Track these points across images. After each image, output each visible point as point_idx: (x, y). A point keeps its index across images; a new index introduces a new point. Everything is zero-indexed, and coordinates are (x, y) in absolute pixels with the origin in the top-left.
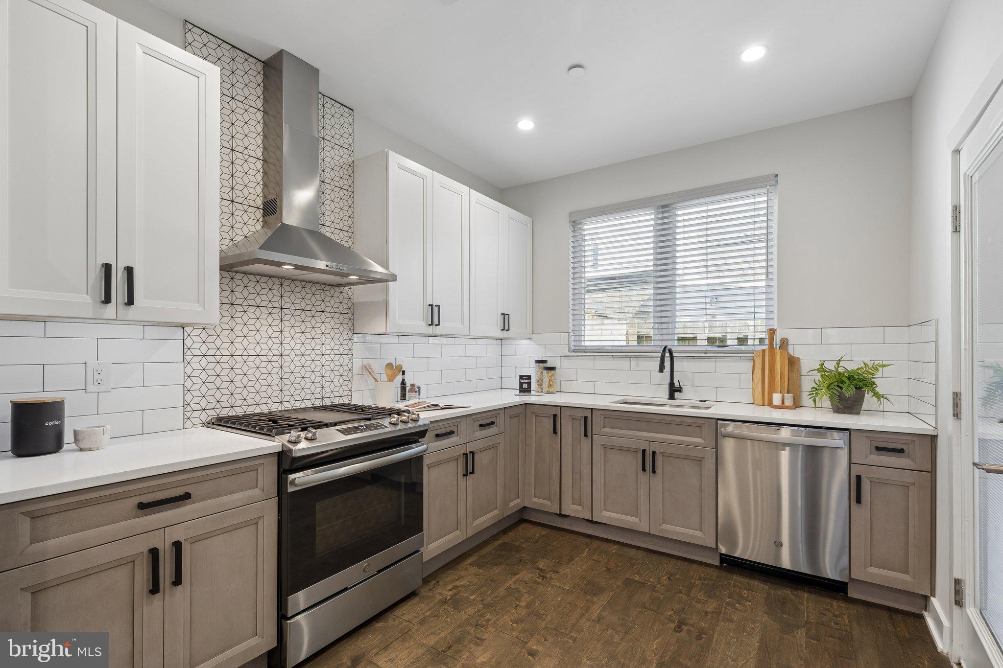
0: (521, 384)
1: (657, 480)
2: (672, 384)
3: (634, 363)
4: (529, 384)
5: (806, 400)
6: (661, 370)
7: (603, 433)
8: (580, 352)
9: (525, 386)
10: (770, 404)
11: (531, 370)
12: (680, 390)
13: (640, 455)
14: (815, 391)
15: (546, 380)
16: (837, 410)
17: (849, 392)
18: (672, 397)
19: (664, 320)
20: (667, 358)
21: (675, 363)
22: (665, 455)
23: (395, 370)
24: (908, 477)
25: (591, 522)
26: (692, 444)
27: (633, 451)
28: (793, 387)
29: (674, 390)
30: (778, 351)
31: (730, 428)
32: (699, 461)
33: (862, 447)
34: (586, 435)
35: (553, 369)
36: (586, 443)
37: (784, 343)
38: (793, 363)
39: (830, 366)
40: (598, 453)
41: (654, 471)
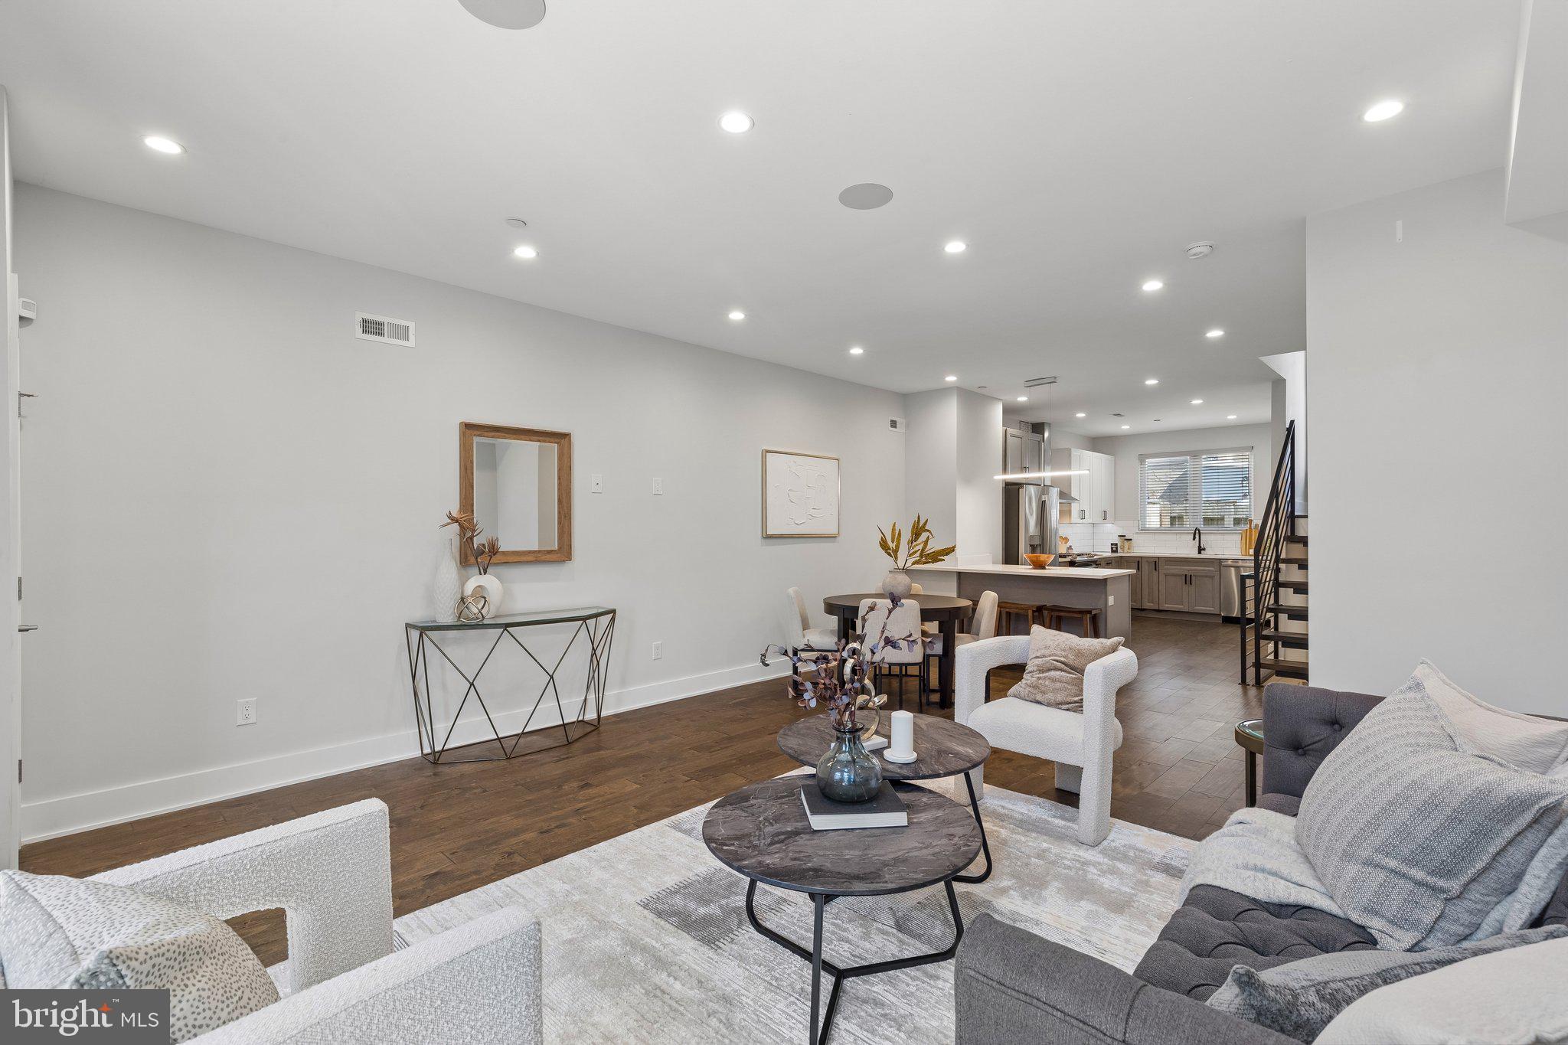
0: (1112, 548)
1: (1192, 588)
2: (1200, 546)
4: (1117, 548)
6: (1194, 539)
7: (1164, 569)
8: (1145, 530)
9: (1114, 549)
11: (1116, 540)
12: (1204, 549)
13: (1184, 578)
15: (1126, 546)
18: (1200, 553)
19: (1195, 514)
20: (1197, 533)
21: (1202, 536)
22: (1195, 576)
23: (1066, 540)
25: (1159, 611)
26: (1209, 570)
27: (1182, 575)
29: (1200, 550)
30: (1254, 530)
31: (1226, 562)
32: (1212, 577)
34: (1155, 570)
35: (1131, 540)
36: (1155, 574)
37: (1256, 526)
40: (1162, 577)
41: (1191, 584)
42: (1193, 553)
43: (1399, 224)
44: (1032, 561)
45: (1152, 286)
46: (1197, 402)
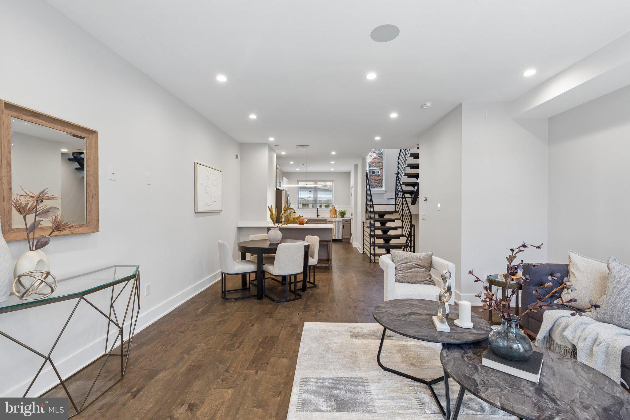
2: (318, 215)
3: (311, 211)
5: (338, 216)
8: (299, 209)
10: (333, 217)
12: (319, 216)
14: (339, 215)
16: (341, 217)
17: (343, 215)
18: (318, 217)
24: (348, 224)
28: (336, 214)
29: (318, 216)
31: (328, 220)
33: (344, 221)
37: (335, 208)
38: (336, 210)
39: (341, 211)
42: (316, 217)
43: (486, 112)
44: (299, 222)
45: (394, 115)
46: (333, 163)
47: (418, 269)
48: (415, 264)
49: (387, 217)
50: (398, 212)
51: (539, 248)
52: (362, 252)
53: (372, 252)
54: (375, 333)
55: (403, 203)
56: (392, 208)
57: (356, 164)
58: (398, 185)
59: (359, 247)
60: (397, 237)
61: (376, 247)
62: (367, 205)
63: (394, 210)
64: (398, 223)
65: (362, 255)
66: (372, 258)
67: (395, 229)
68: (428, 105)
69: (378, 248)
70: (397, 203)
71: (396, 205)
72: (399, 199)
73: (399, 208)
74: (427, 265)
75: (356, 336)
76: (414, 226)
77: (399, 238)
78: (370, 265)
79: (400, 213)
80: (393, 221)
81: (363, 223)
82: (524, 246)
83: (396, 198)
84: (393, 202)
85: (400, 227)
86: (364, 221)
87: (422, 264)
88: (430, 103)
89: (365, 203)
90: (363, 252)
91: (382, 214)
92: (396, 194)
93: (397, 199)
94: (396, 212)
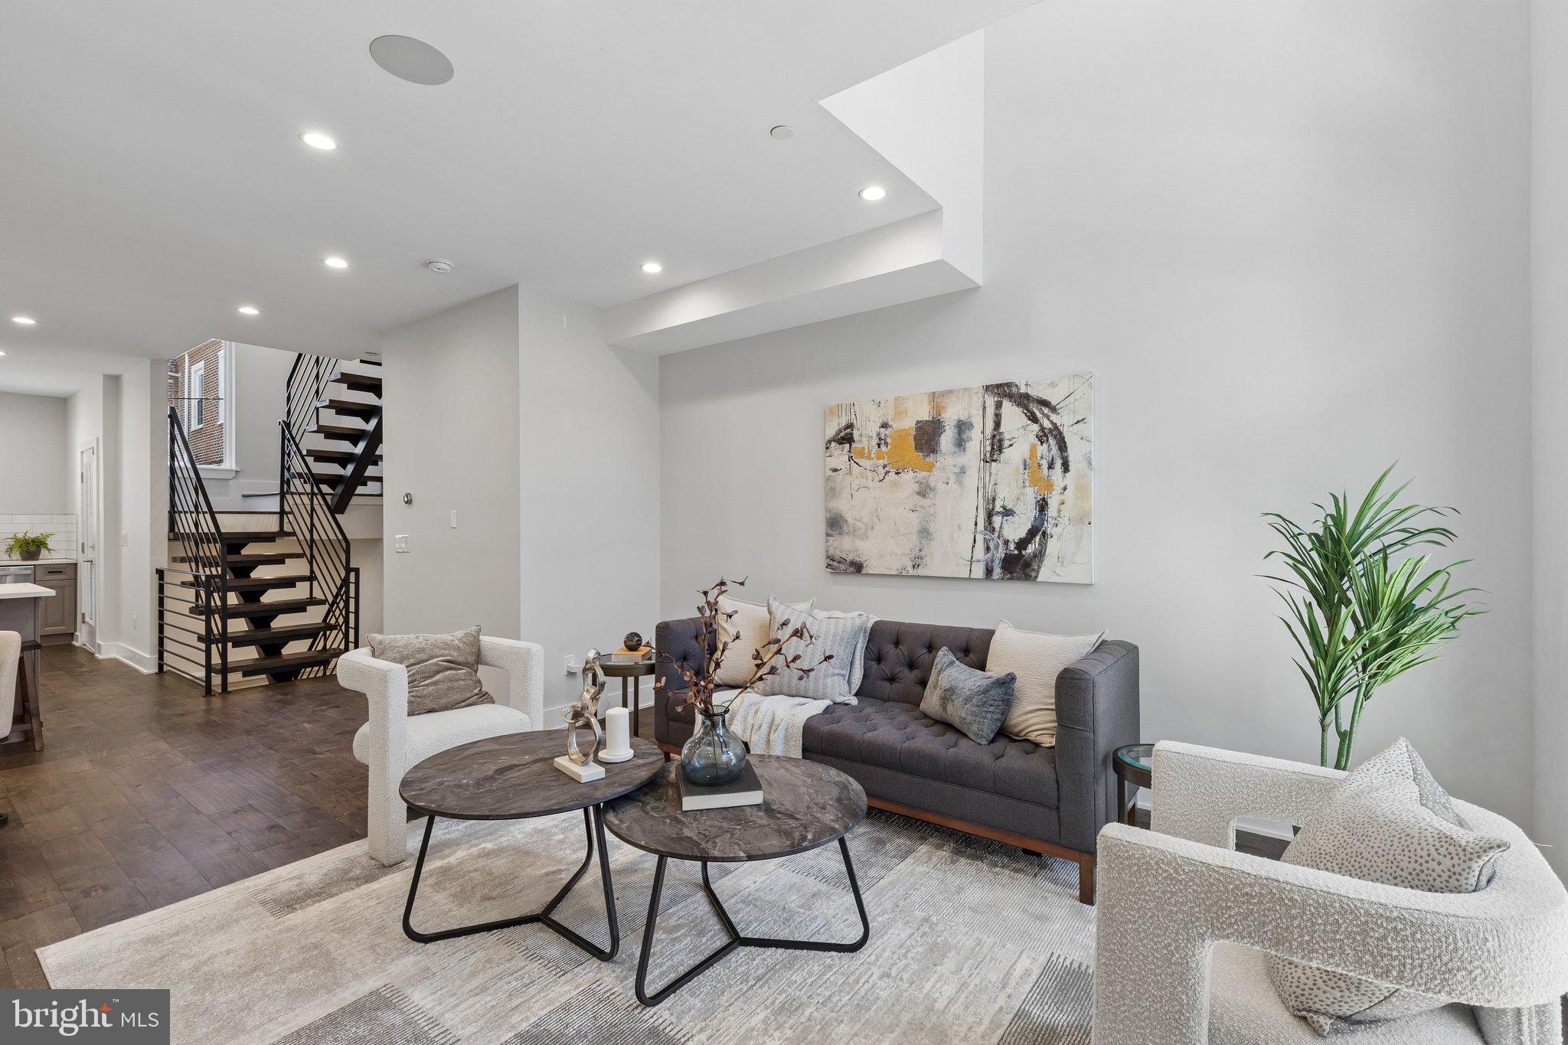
14: (8, 550)
16: (25, 559)
17: (31, 549)
24: (66, 583)
33: (41, 572)
39: (20, 536)
47: (453, 672)
48: (442, 661)
49: (250, 550)
50: (294, 534)
51: (742, 584)
52: (157, 670)
53: (216, 660)
54: (346, 872)
55: (313, 509)
56: (271, 524)
57: (114, 371)
58: (289, 455)
59: (133, 656)
60: (298, 607)
61: (230, 645)
62: (173, 512)
63: (275, 528)
64: (294, 568)
65: (157, 677)
66: (217, 680)
67: (288, 583)
68: (445, 265)
69: (233, 647)
70: (287, 509)
71: (282, 513)
72: (296, 497)
73: (298, 523)
74: (471, 659)
75: (289, 904)
76: (357, 571)
77: (304, 610)
78: (208, 703)
79: (301, 537)
80: (279, 560)
81: (160, 573)
82: (723, 584)
83: (283, 495)
84: (274, 505)
85: (302, 579)
86: (164, 564)
87: (461, 659)
88: (450, 263)
89: (167, 508)
90: (161, 667)
91: (234, 543)
92: (285, 482)
93: (289, 497)
94: (282, 533)
